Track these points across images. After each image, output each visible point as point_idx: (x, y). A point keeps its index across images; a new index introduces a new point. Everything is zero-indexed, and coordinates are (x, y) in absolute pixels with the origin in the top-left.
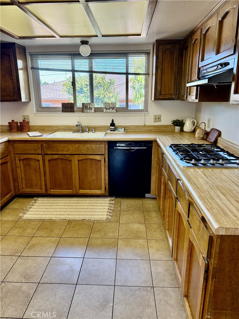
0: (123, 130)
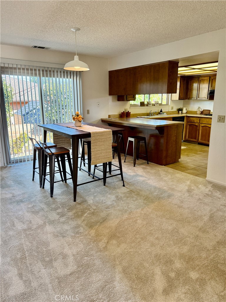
0: (166, 113)
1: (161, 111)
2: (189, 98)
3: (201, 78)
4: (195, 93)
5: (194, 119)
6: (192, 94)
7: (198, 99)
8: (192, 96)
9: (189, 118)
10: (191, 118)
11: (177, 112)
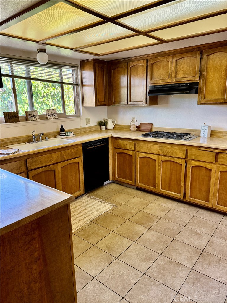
0: (73, 133)
1: (62, 129)
2: (115, 102)
3: (131, 63)
4: (124, 92)
5: (125, 142)
6: (120, 96)
7: (130, 104)
8: (120, 99)
9: (116, 140)
10: (121, 142)
11: (99, 127)
